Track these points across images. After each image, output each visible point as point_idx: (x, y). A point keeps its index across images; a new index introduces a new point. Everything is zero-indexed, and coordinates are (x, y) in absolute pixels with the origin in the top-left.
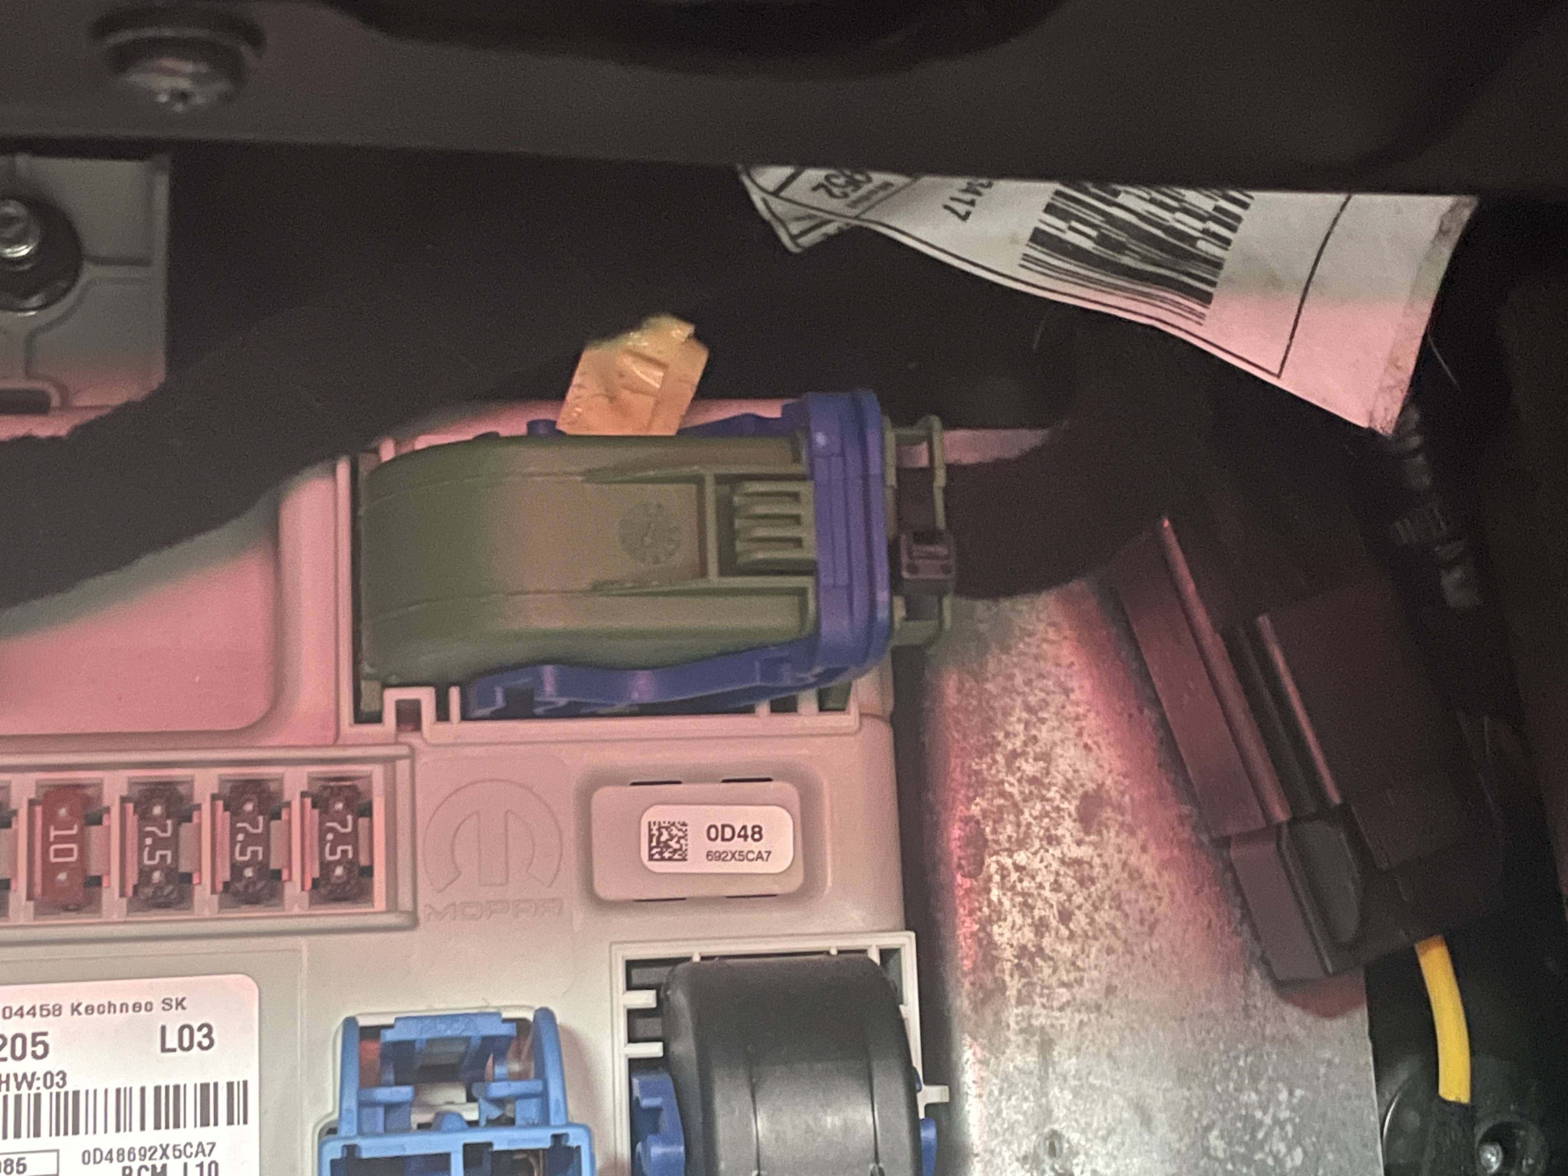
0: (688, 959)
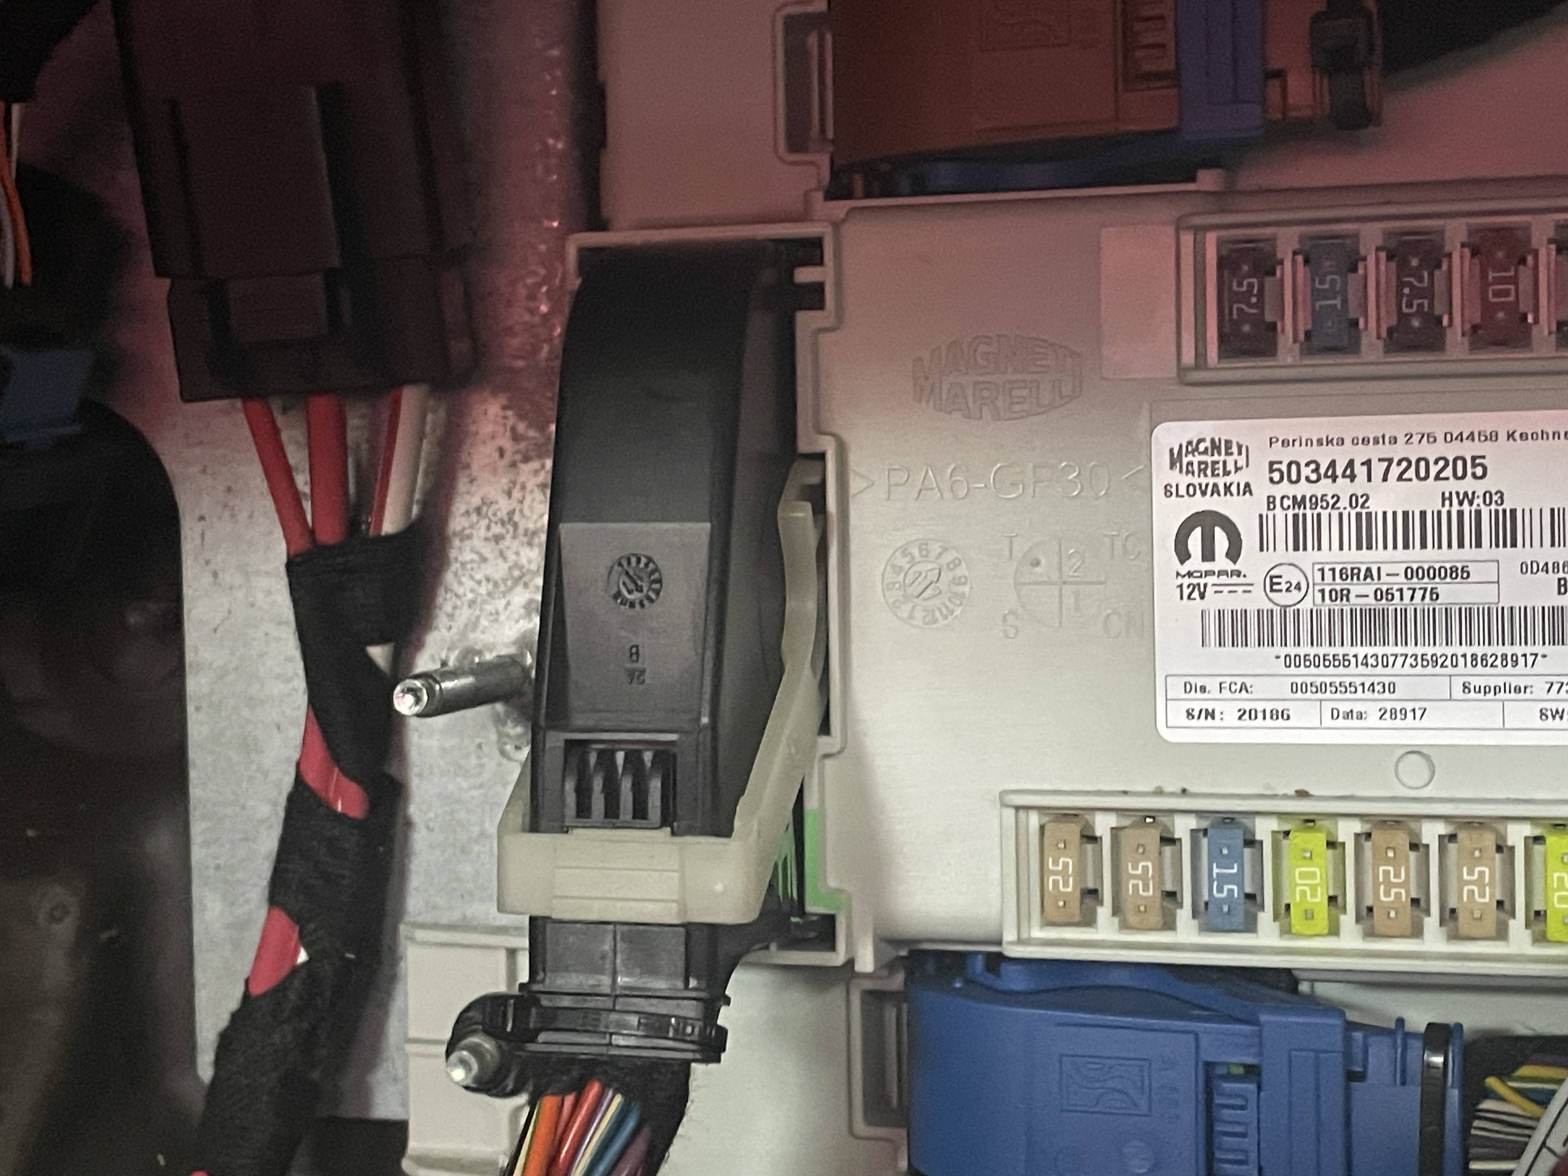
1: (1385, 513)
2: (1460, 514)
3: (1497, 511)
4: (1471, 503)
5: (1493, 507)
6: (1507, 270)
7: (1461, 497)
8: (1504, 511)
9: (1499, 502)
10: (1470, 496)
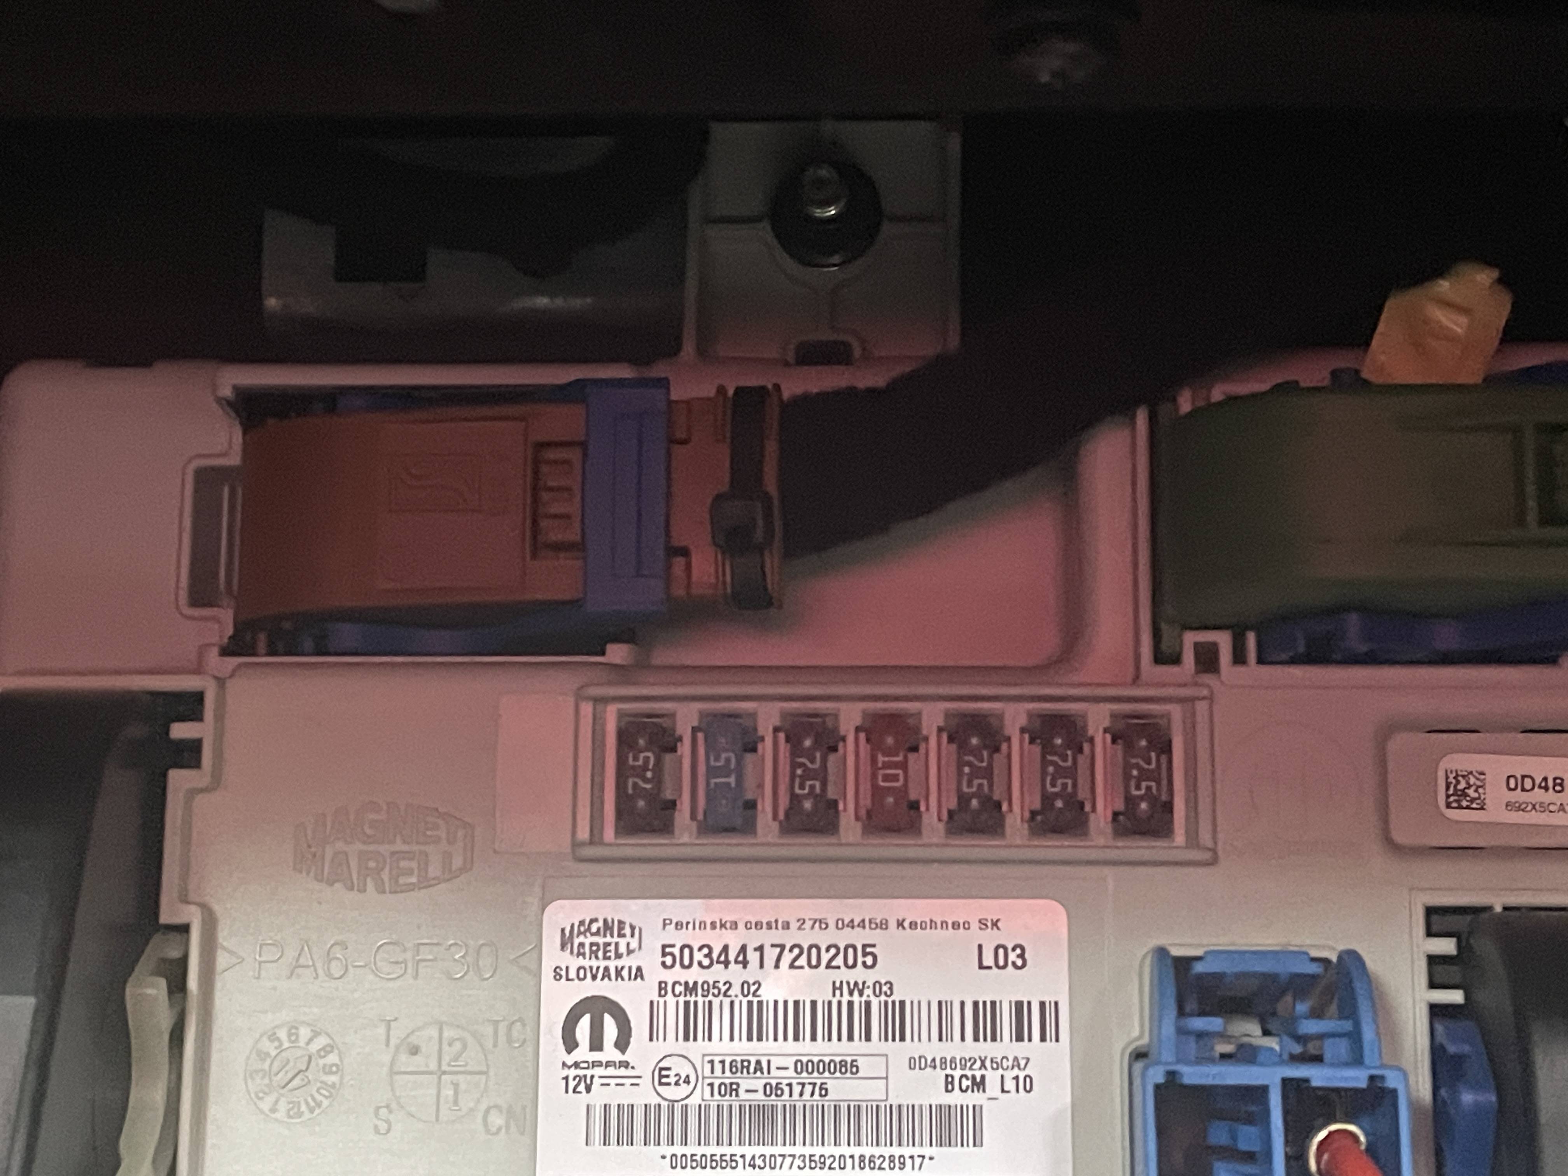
0: (1488, 909)
1: (776, 1002)
2: (850, 1004)
3: (886, 1003)
4: (861, 994)
5: (883, 998)
6: (897, 755)
7: (852, 987)
8: (894, 1002)
9: (889, 993)
10: (861, 987)
